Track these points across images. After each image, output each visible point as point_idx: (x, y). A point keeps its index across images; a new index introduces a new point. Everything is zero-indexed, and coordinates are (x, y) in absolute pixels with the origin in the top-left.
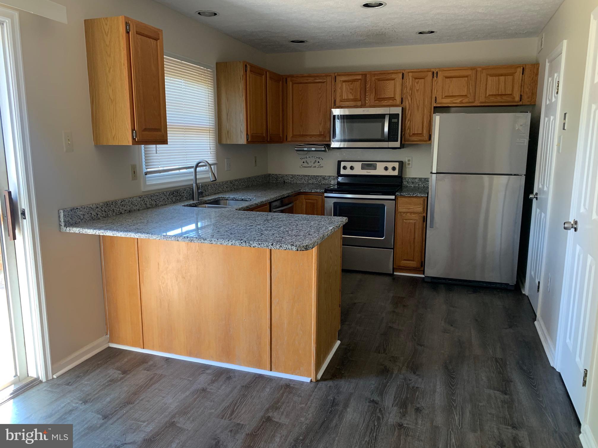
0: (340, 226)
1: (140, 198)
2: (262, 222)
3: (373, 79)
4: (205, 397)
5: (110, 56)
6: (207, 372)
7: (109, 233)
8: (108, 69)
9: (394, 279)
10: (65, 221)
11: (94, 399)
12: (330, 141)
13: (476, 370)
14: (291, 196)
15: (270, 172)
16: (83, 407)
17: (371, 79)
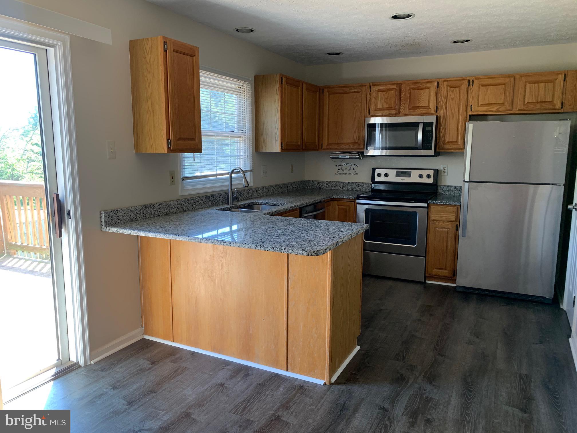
0: (359, 233)
1: (177, 201)
2: (283, 227)
3: (408, 88)
4: (222, 392)
5: (150, 72)
6: (227, 368)
7: (142, 234)
8: (148, 84)
9: (425, 287)
10: (105, 222)
11: (123, 386)
12: (364, 149)
13: (496, 385)
14: (323, 202)
15: (307, 178)
16: (112, 392)
17: (406, 89)
